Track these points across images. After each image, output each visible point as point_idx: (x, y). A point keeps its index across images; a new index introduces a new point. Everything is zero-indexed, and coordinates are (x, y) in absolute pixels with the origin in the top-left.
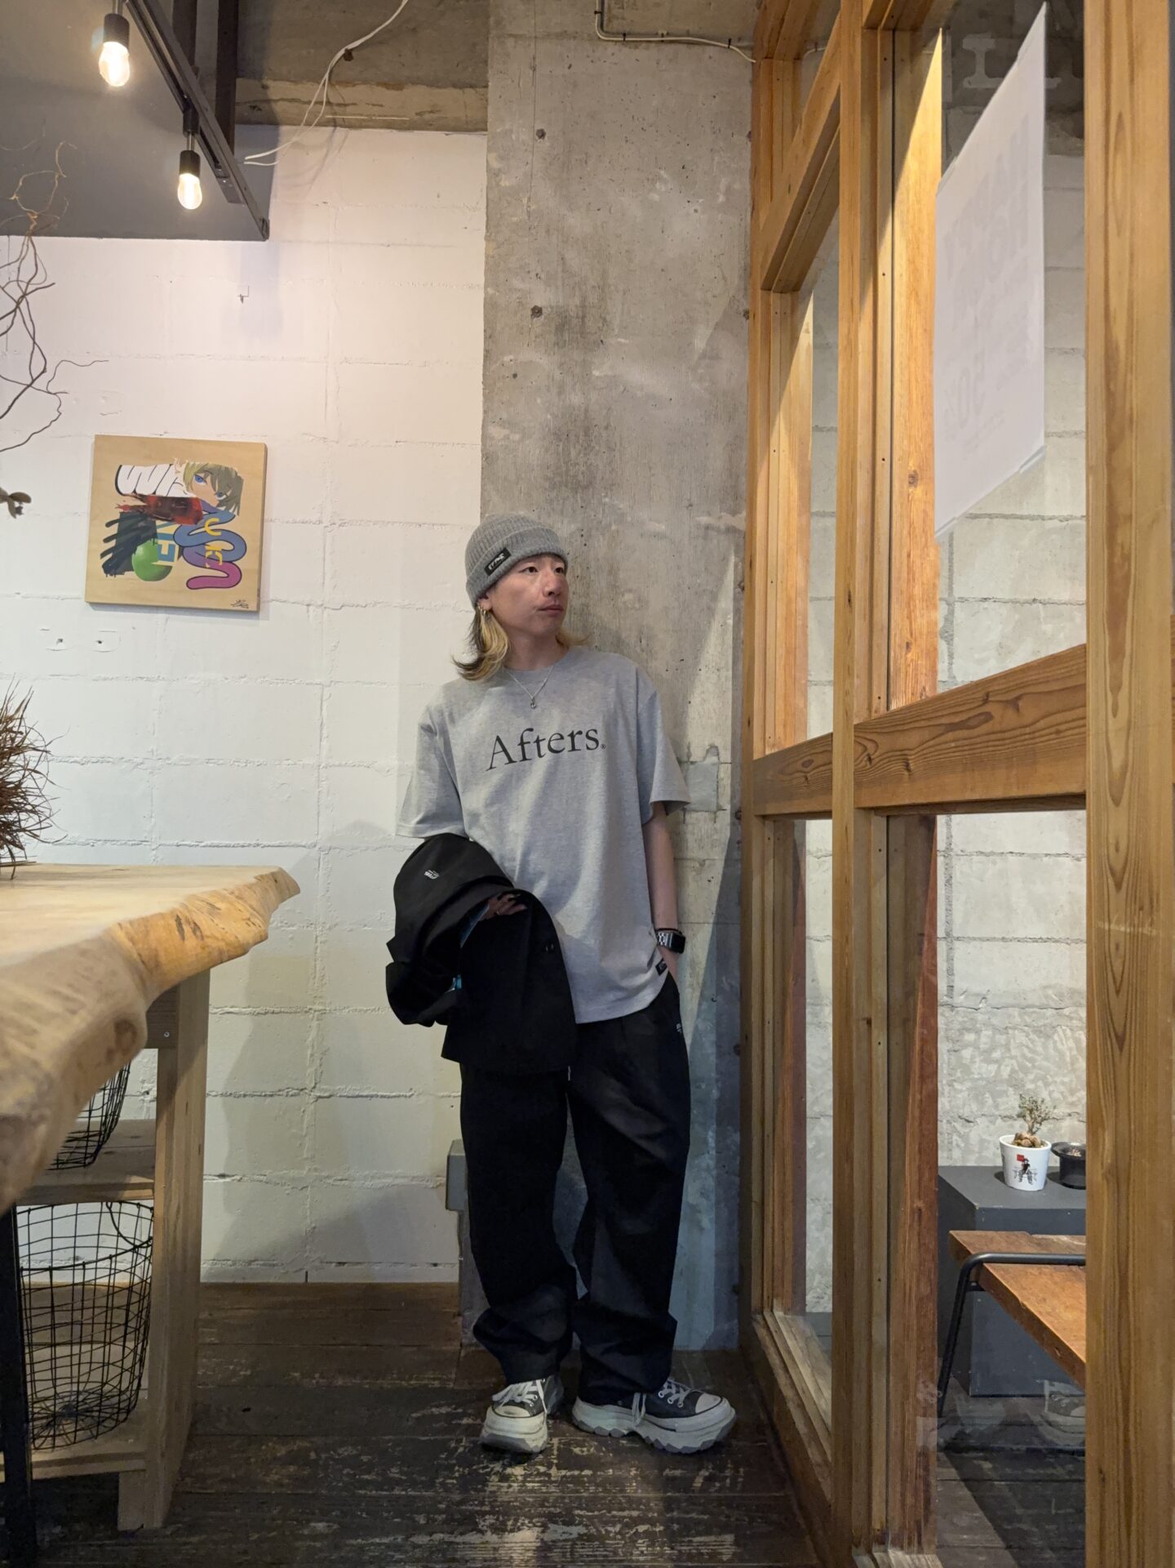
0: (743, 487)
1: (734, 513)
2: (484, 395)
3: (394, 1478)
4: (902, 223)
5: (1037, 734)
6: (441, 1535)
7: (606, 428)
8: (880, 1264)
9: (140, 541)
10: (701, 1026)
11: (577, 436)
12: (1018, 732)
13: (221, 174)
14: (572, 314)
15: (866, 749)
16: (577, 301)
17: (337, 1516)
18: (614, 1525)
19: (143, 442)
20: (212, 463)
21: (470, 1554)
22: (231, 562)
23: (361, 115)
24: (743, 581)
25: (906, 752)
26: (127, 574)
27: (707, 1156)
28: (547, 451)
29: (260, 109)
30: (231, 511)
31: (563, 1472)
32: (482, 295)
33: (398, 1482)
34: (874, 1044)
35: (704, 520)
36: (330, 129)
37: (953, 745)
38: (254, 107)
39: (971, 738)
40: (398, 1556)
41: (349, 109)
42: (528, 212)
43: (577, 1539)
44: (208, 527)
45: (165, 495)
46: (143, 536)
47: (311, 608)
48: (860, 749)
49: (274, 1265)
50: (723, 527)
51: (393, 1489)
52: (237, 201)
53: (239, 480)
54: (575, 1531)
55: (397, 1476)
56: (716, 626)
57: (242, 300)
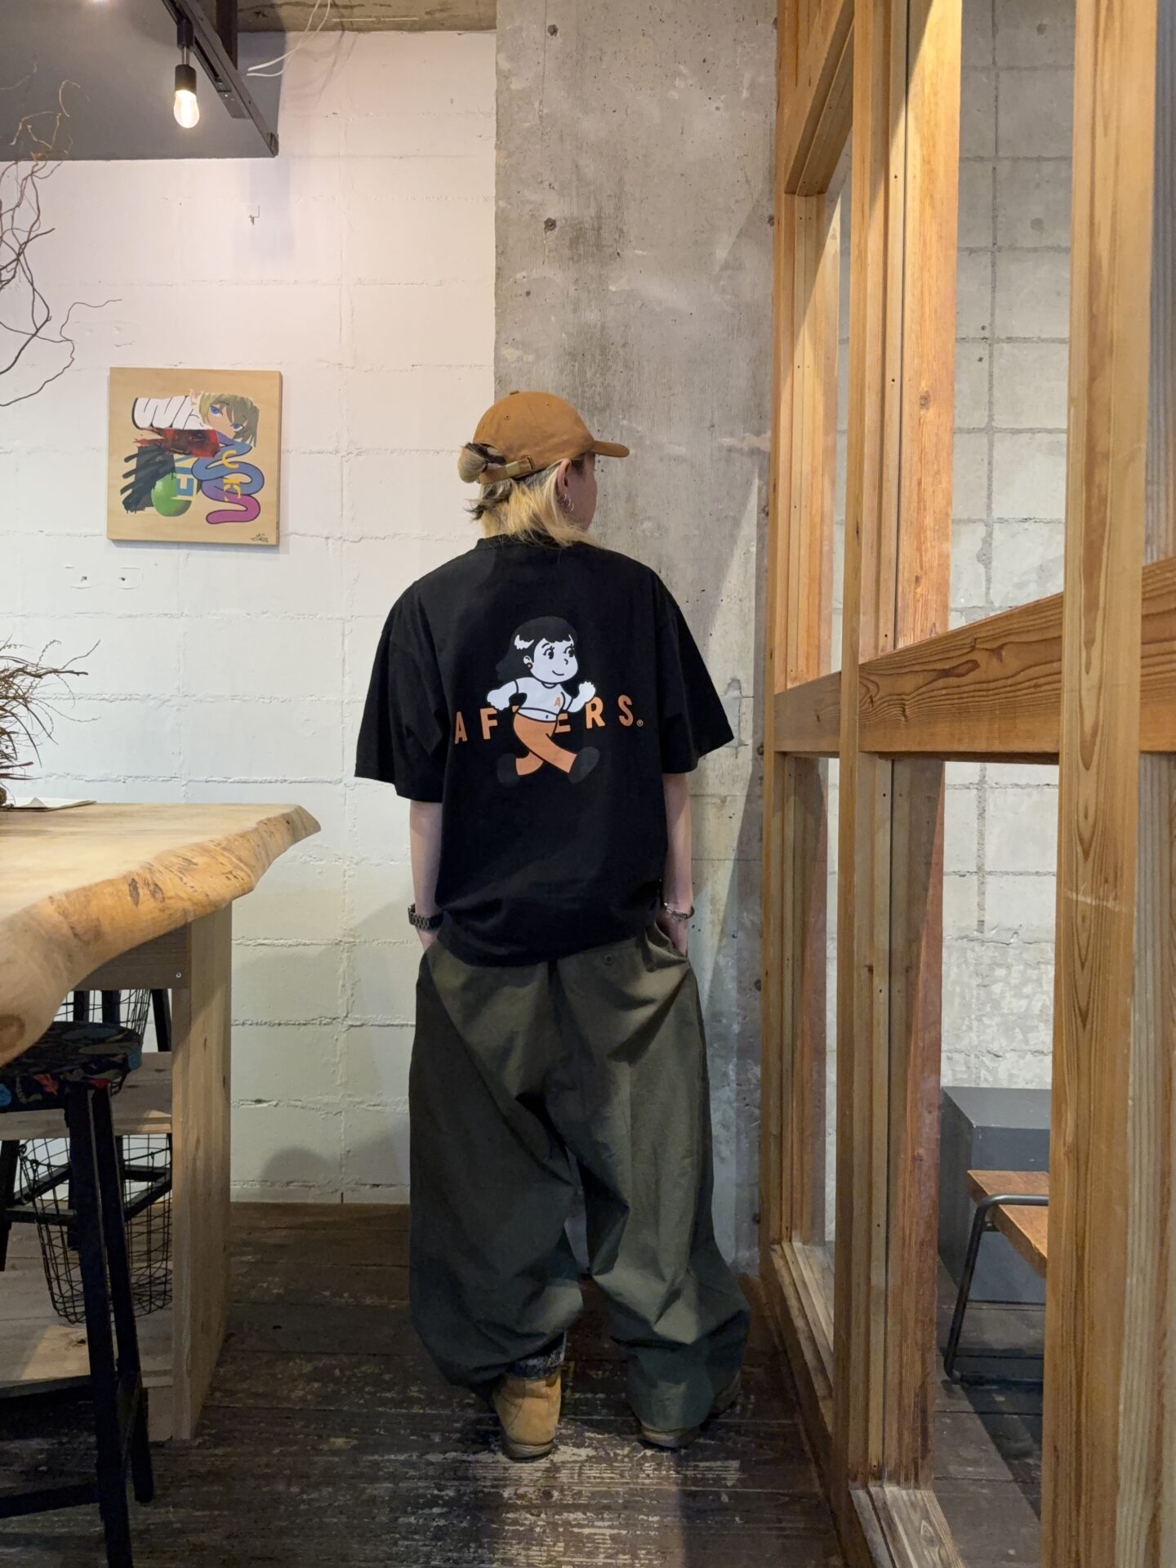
0: (768, 406)
1: (758, 433)
2: (497, 315)
3: (412, 1397)
4: (916, 119)
5: (1019, 687)
6: (454, 1454)
7: (624, 346)
8: (879, 1208)
9: (157, 476)
10: (722, 961)
11: (593, 356)
12: (1001, 683)
13: (221, 88)
14: (586, 225)
15: (868, 689)
16: (592, 212)
17: (356, 1433)
18: (623, 1449)
19: (158, 373)
20: (227, 393)
21: (480, 1472)
22: (249, 495)
23: (370, 17)
24: (767, 505)
25: (904, 697)
26: (148, 509)
27: (727, 1088)
28: (562, 372)
29: (264, 15)
30: (248, 442)
31: (577, 1395)
32: (494, 209)
33: (418, 1401)
34: (876, 992)
35: (727, 441)
36: (339, 33)
37: (944, 692)
38: (258, 13)
39: (958, 687)
40: (412, 1473)
41: (356, 11)
42: (541, 117)
43: (586, 1461)
44: (226, 459)
45: (181, 428)
46: (161, 471)
47: (330, 541)
48: (864, 690)
49: (310, 1187)
50: (746, 449)
51: (412, 1408)
52: (242, 116)
53: (255, 410)
54: (584, 1453)
55: (416, 1394)
56: (738, 553)
57: (253, 221)
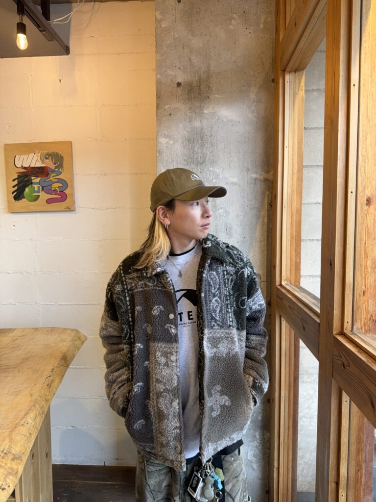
1: (268, 172)
7: (211, 136)
13: (42, 30)
14: (194, 85)
16: (197, 79)
19: (23, 146)
24: (272, 202)
28: (184, 148)
32: (155, 78)
34: (340, 496)
35: (254, 176)
42: (174, 38)
52: (52, 40)
56: (259, 223)
57: (60, 81)
